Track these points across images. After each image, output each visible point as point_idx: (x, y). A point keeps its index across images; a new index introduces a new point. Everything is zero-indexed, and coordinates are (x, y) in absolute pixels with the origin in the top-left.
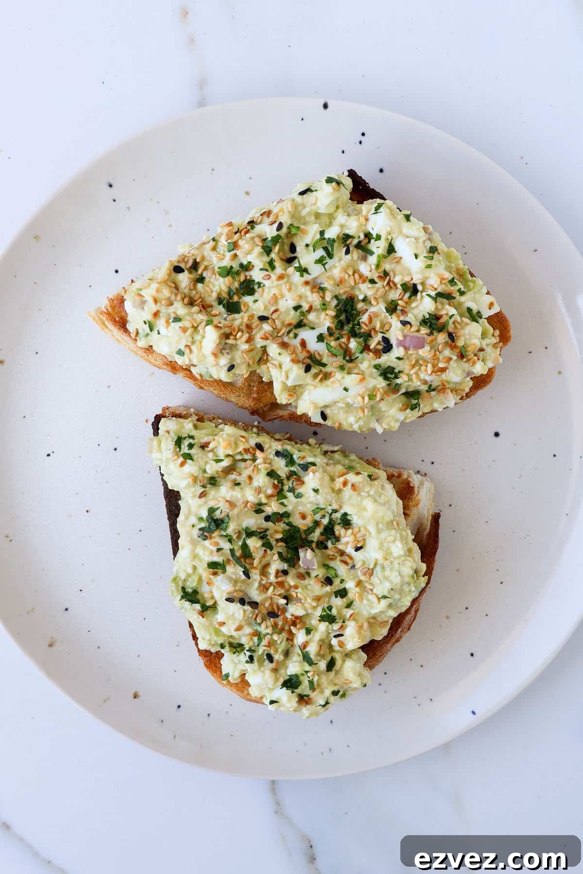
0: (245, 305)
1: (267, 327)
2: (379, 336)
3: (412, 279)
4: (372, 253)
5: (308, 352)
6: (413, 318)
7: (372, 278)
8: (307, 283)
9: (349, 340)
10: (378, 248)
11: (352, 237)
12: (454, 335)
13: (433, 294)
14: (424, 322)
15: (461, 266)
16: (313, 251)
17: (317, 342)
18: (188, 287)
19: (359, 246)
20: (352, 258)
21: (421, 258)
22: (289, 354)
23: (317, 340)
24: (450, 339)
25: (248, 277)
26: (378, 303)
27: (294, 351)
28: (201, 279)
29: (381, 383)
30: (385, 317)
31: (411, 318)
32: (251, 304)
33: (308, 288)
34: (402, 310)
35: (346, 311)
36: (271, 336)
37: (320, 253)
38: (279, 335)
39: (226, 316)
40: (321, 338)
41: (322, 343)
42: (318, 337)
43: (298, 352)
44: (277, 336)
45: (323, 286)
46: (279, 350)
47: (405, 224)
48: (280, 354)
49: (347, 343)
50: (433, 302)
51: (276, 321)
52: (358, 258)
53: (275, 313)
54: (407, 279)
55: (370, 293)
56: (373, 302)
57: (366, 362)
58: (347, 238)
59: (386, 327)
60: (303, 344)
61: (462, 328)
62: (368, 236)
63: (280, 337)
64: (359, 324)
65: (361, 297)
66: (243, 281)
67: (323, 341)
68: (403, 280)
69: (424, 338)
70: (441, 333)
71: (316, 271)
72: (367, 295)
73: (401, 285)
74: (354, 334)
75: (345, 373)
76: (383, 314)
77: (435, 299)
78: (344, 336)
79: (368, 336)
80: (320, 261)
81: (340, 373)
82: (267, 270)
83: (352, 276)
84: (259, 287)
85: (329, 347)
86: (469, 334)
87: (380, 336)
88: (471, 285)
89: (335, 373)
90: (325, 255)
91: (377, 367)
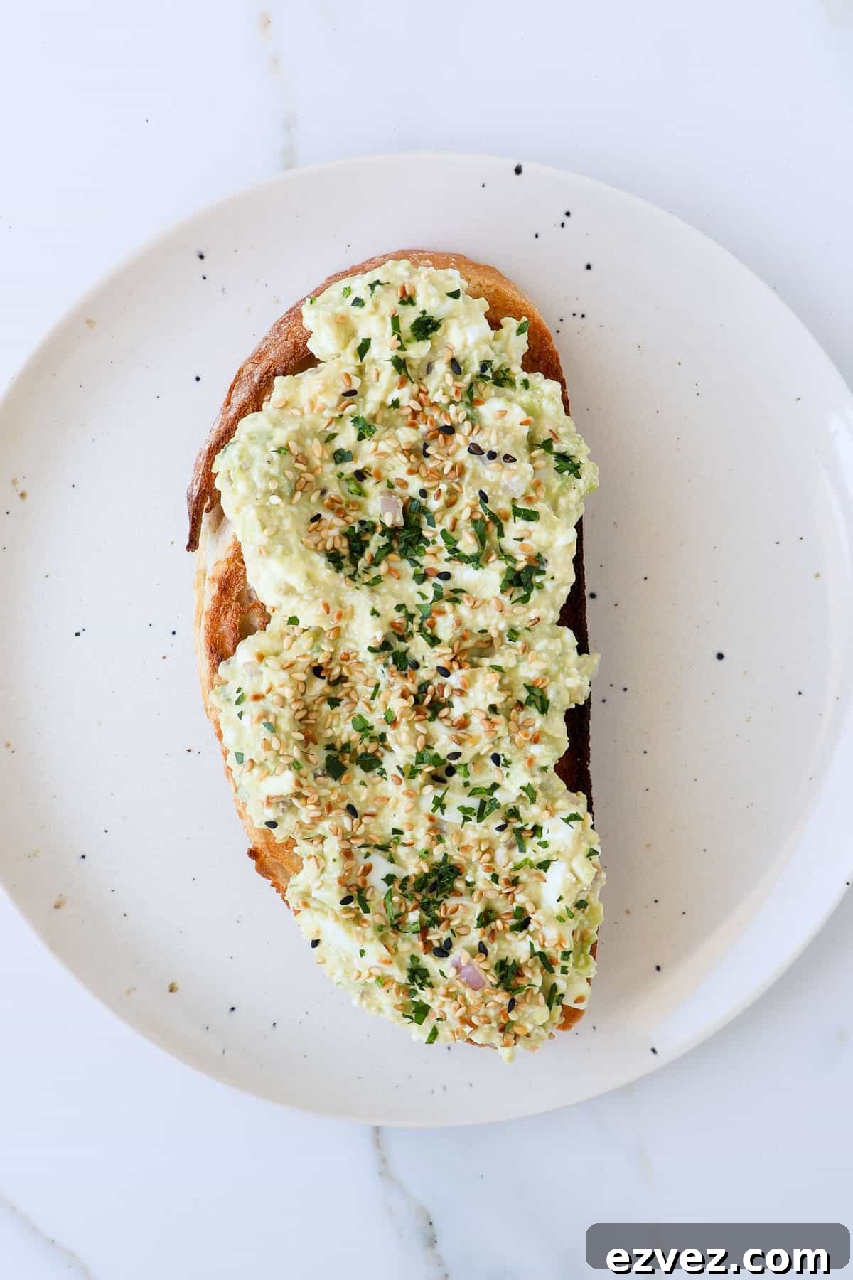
0: (348, 778)
1: (347, 822)
2: (446, 933)
3: (533, 914)
4: (523, 850)
5: (364, 882)
6: (495, 952)
7: (498, 874)
8: (432, 819)
9: (414, 909)
10: (534, 852)
11: (520, 820)
12: (516, 1004)
13: (537, 949)
14: (502, 966)
15: (593, 932)
16: (468, 793)
17: (383, 880)
18: (315, 698)
19: (519, 832)
20: (500, 837)
21: (563, 905)
22: (343, 868)
23: (384, 877)
24: (509, 1006)
25: (379, 754)
26: (479, 901)
27: (351, 869)
28: (334, 702)
29: (401, 977)
30: (471, 921)
31: (493, 950)
32: (356, 782)
33: (428, 824)
34: (493, 930)
35: (441, 877)
36: (343, 834)
37: (474, 803)
38: (352, 841)
39: (319, 772)
40: (390, 879)
41: (386, 885)
42: (388, 876)
43: (355, 872)
44: (349, 840)
45: (444, 836)
46: (336, 855)
47: (581, 857)
48: (334, 860)
49: (410, 909)
50: (529, 955)
51: (362, 826)
52: (505, 842)
53: (369, 817)
54: (530, 908)
55: (480, 885)
56: (476, 895)
57: (409, 945)
58: (515, 813)
59: (462, 931)
60: (368, 870)
61: (529, 1004)
62: (537, 830)
63: (351, 843)
64: (439, 903)
65: (469, 879)
66: (369, 754)
67: (389, 885)
68: (524, 904)
69: (485, 984)
70: (506, 993)
71: (452, 817)
72: (477, 883)
73: (517, 907)
74: (425, 907)
75: (376, 935)
76: (472, 917)
77: (533, 954)
78: (414, 900)
79: (437, 921)
80: (466, 811)
81: (372, 932)
82: (403, 774)
83: (481, 853)
84: (381, 774)
85: (389, 897)
86: (531, 1015)
87: (448, 934)
88: (582, 963)
89: (369, 926)
90: (476, 811)
91: (413, 958)
